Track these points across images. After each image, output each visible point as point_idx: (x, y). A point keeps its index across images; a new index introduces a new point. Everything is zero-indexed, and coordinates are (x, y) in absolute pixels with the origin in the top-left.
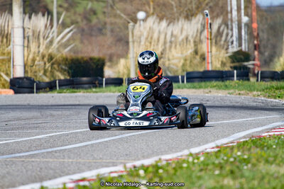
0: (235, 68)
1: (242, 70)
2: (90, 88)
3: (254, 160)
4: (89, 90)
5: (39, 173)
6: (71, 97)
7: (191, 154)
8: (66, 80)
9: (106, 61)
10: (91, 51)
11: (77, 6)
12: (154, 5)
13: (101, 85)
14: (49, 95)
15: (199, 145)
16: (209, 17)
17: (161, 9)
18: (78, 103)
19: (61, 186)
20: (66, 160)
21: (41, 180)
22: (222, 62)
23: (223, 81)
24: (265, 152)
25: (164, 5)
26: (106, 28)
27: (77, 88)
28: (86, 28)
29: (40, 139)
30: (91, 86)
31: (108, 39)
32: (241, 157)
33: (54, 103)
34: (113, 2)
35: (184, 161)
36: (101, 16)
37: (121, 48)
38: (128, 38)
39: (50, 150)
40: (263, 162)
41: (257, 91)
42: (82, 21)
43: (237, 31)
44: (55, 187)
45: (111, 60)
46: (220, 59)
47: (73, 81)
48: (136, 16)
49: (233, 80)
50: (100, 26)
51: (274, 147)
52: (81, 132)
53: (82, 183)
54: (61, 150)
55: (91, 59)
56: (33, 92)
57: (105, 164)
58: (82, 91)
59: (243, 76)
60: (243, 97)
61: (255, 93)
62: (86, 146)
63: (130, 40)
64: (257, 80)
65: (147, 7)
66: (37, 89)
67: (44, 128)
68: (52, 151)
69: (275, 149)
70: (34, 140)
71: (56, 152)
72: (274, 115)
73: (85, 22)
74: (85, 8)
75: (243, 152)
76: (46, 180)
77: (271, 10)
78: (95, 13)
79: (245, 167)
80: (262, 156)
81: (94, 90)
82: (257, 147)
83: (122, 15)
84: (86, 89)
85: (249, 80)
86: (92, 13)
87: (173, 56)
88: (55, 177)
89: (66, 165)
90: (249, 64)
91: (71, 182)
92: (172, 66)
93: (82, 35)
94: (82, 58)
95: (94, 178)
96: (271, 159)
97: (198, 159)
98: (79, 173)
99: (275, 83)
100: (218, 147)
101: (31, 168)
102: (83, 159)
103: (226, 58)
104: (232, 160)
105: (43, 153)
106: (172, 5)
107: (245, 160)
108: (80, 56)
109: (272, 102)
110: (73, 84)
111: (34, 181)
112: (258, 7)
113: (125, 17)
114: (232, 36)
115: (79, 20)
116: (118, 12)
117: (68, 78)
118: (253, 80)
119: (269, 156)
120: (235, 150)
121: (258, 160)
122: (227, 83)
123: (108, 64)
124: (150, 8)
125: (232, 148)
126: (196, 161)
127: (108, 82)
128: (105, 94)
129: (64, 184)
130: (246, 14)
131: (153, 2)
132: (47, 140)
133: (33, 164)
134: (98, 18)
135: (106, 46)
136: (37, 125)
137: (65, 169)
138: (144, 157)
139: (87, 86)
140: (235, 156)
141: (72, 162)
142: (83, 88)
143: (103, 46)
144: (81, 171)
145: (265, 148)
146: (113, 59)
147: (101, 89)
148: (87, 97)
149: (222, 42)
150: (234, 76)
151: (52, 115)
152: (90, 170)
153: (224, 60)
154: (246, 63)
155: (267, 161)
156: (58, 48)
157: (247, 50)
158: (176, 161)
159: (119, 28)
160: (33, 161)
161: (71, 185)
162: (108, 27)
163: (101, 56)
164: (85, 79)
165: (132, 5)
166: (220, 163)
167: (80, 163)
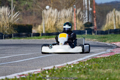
0: (86, 29)
1: (89, 30)
2: (26, 37)
3: (93, 68)
4: (26, 38)
5: (5, 72)
6: (19, 41)
7: (68, 65)
8: (16, 34)
9: (33, 26)
10: (27, 22)
11: (21, 4)
12: (53, 3)
13: (31, 36)
14: (9, 40)
15: (71, 61)
16: (75, 8)
17: (56, 5)
18: (21, 43)
19: (14, 78)
20: (16, 67)
21: (6, 75)
22: (81, 27)
23: (81, 35)
24: (98, 64)
25: (57, 3)
26: (33, 13)
27: (21, 37)
28: (25, 13)
29: (5, 58)
30: (27, 36)
31: (34, 17)
32: (88, 66)
33: (11, 43)
34: (36, 1)
35: (65, 68)
36: (31, 7)
37: (39, 21)
38: (42, 17)
39: (9, 63)
40: (97, 68)
41: (95, 39)
42: (23, 10)
43: (87, 14)
44: (12, 78)
45: (35, 26)
46: (80, 25)
47: (19, 34)
48: (45, 8)
49: (85, 34)
50: (30, 12)
51: (102, 62)
52: (22, 55)
53: (22, 76)
54: (14, 63)
55: (27, 25)
56: (3, 39)
57: (32, 69)
58: (23, 38)
59: (89, 33)
60: (89, 41)
61: (94, 39)
62: (24, 61)
63: (43, 17)
64: (95, 34)
65: (50, 4)
66: (4, 37)
67: (7, 53)
68: (10, 63)
69: (102, 63)
70: (3, 59)
71: (12, 63)
72: (102, 49)
73: (24, 10)
74: (24, 4)
75: (89, 64)
76: (8, 75)
77: (101, 5)
78: (29, 6)
79: (90, 70)
80: (97, 66)
81: (28, 38)
82: (95, 62)
83: (40, 7)
84: (25, 37)
85: (92, 34)
86: (27, 6)
87: (61, 24)
88: (12, 74)
89: (16, 69)
90: (92, 28)
91: (18, 76)
92: (60, 28)
93: (23, 15)
94: (23, 25)
95: (28, 74)
96: (101, 67)
97: (70, 66)
98: (21, 72)
99: (102, 36)
100: (78, 62)
101: (2, 70)
102: (23, 66)
103: (82, 25)
104: (84, 67)
105: (7, 64)
106: (60, 3)
107: (90, 67)
108: (22, 24)
109: (101, 43)
110: (19, 35)
111: (3, 76)
112: (96, 4)
113: (41, 8)
114: (85, 16)
115: (22, 9)
116: (38, 6)
117: (17, 33)
118: (93, 34)
119: (100, 66)
120: (86, 63)
121: (95, 67)
122: (83, 35)
123: (34, 27)
124: (51, 4)
125: (84, 62)
126: (69, 67)
127: (34, 35)
128: (32, 40)
129: (15, 77)
130: (91, 7)
131: (52, 2)
132: (8, 59)
133: (2, 68)
134: (30, 8)
135: (33, 20)
136: (4, 53)
137: (16, 71)
138: (48, 66)
139: (25, 36)
140: (85, 65)
141: (18, 68)
142: (23, 37)
143: (32, 20)
144: (22, 71)
145: (98, 62)
146: (36, 25)
147: (31, 38)
148: (25, 41)
149: (81, 19)
150: (85, 33)
151: (10, 48)
152: (26, 71)
153: (82, 26)
154: (91, 27)
155: (99, 68)
156: (13, 21)
157: (91, 22)
158: (61, 67)
159: (38, 12)
160: (2, 67)
161: (18, 77)
162: (34, 12)
163: (31, 24)
164: (24, 33)
165: (44, 3)
166: (80, 68)
167: (22, 68)
